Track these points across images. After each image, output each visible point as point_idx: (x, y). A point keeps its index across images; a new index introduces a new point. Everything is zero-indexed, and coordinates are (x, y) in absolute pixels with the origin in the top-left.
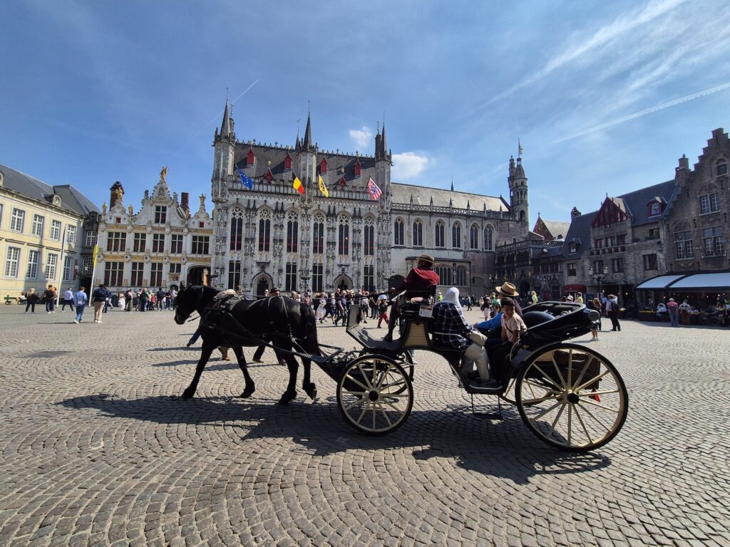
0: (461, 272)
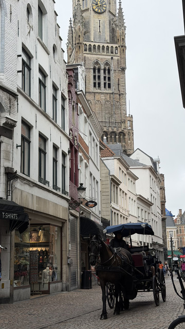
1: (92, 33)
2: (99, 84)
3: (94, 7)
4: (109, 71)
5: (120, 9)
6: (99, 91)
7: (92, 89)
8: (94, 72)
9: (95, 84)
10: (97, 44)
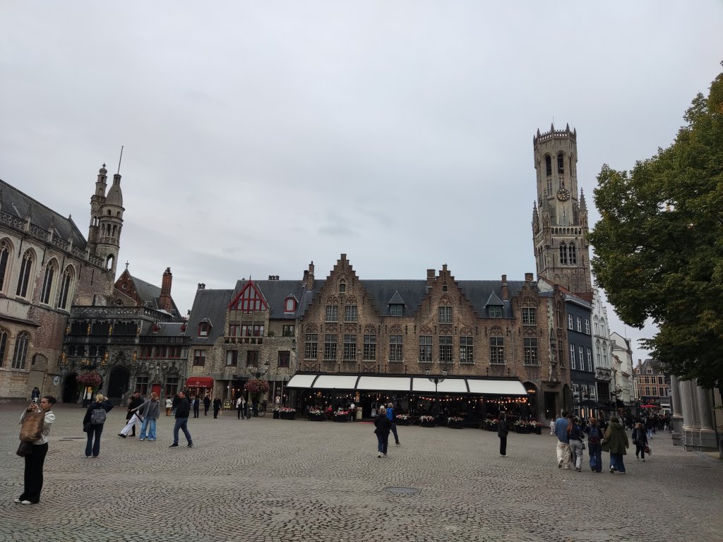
0: (22, 342)
1: (558, 218)
2: (566, 260)
3: (559, 197)
4: (574, 248)
5: (582, 196)
6: (565, 266)
7: (559, 265)
8: (561, 250)
9: (562, 260)
10: (562, 228)
